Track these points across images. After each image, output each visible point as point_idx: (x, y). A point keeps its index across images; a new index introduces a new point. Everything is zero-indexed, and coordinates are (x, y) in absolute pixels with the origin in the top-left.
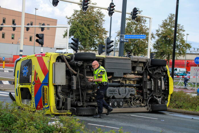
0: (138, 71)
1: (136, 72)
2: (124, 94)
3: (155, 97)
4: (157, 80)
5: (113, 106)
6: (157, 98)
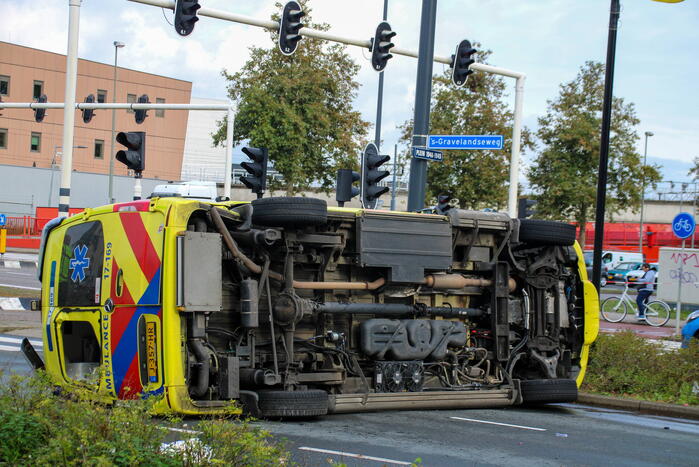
0: (474, 263)
1: (470, 267)
2: (427, 343)
3: (534, 353)
4: (543, 295)
5: (389, 386)
6: (541, 358)
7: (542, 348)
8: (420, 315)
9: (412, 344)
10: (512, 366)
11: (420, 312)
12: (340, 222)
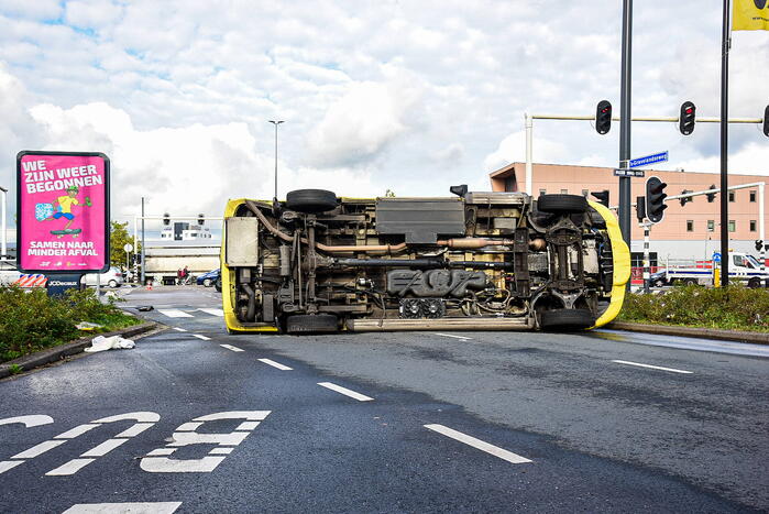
0: (500, 229)
1: (497, 233)
2: (445, 285)
3: (554, 292)
4: (566, 250)
5: (409, 314)
6: (559, 295)
7: (562, 287)
8: (441, 267)
9: (431, 287)
10: (534, 301)
11: (441, 264)
12: (365, 206)
